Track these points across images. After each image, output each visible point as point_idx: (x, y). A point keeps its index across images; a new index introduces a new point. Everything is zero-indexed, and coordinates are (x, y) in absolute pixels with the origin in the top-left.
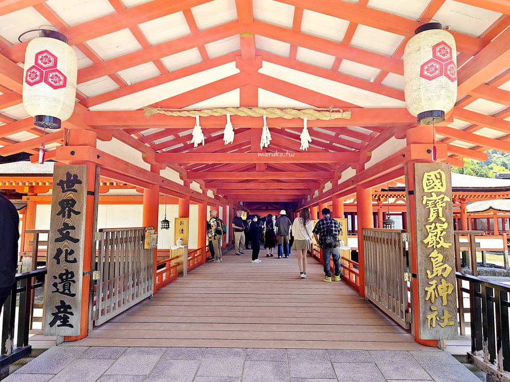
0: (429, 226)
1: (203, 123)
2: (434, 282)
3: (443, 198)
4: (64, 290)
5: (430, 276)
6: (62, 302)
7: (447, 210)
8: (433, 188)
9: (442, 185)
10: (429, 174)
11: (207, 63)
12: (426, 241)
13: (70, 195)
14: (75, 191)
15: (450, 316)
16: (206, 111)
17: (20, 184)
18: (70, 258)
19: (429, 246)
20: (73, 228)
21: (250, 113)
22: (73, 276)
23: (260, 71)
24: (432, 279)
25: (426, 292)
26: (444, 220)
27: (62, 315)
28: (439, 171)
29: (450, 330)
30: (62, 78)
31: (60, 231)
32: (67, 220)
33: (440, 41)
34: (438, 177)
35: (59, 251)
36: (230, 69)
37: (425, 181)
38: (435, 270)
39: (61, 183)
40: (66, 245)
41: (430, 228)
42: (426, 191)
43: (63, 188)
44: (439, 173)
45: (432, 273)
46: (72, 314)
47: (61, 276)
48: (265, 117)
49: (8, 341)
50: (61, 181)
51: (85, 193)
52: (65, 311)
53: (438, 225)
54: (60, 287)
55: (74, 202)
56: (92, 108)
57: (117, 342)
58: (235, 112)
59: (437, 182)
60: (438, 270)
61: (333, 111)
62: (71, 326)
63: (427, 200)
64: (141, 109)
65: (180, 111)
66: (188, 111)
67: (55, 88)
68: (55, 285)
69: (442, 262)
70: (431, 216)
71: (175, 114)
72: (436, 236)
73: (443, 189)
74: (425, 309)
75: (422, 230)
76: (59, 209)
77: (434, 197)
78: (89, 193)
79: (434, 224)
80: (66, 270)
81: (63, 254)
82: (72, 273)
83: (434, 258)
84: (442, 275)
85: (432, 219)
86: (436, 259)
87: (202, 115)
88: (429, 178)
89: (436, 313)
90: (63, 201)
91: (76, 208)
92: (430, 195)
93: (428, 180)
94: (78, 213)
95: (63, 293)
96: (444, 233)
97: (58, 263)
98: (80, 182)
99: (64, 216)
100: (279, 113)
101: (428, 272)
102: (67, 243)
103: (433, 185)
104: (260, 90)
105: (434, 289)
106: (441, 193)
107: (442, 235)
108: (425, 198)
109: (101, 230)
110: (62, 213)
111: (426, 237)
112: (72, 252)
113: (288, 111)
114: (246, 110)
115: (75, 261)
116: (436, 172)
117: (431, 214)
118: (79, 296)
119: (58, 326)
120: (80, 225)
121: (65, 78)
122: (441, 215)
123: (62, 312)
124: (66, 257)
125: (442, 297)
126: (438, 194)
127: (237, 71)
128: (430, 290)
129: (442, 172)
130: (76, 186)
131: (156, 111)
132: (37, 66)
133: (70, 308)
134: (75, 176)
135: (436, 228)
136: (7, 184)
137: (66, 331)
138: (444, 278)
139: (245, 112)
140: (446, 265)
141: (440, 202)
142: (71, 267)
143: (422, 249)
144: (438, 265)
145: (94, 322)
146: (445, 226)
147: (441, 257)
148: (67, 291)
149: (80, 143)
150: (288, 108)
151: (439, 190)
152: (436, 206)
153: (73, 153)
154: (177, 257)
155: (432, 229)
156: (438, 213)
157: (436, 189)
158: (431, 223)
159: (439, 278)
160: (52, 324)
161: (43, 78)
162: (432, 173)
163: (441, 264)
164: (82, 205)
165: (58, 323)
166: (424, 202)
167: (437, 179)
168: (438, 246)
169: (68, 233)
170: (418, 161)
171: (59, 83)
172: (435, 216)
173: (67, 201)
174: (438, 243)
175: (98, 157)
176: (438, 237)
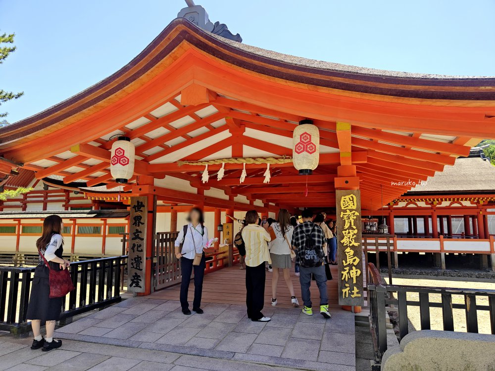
0: (345, 232)
1: (209, 169)
2: (347, 268)
3: (354, 213)
4: (137, 267)
5: (345, 264)
6: (136, 273)
7: (358, 221)
8: (348, 206)
9: (354, 205)
10: (345, 197)
11: (214, 131)
12: (342, 242)
13: (139, 213)
14: (141, 211)
15: (357, 291)
16: (211, 162)
17: (125, 199)
18: (139, 249)
19: (344, 245)
20: (141, 232)
21: (236, 161)
22: (141, 259)
23: (244, 134)
24: (346, 266)
25: (343, 274)
26: (355, 227)
27: (136, 280)
28: (352, 195)
29: (358, 300)
30: (127, 160)
31: (134, 234)
32: (138, 228)
33: (304, 132)
34: (351, 199)
35: (134, 245)
36: (226, 134)
37: (342, 202)
38: (348, 260)
39: (134, 207)
40: (137, 241)
41: (345, 233)
42: (343, 208)
43: (135, 209)
44: (352, 197)
45: (346, 262)
46: (141, 280)
47: (135, 258)
48: (244, 164)
49: (109, 292)
50: (135, 206)
51: (146, 212)
52: (137, 279)
53: (350, 231)
54: (135, 265)
55: (141, 217)
56: (152, 162)
57: (164, 298)
58: (227, 161)
59: (350, 202)
60: (350, 261)
61: (286, 158)
62: (140, 287)
63: (344, 215)
64: (175, 162)
65: (197, 162)
66: (201, 162)
67: (124, 165)
68: (132, 264)
69: (353, 255)
70: (346, 225)
71: (195, 164)
72: (349, 238)
73: (354, 207)
74: (342, 285)
75: (340, 234)
76: (134, 221)
77: (348, 212)
78: (149, 212)
79: (348, 230)
80: (138, 256)
81: (136, 247)
82: (140, 257)
83: (348, 253)
84: (353, 264)
85: (346, 227)
86: (349, 253)
87: (209, 164)
88: (345, 200)
89: (348, 288)
90: (136, 217)
91: (142, 221)
92: (345, 211)
93: (344, 201)
94: (143, 224)
95: (136, 268)
96: (355, 236)
97: (134, 252)
98: (144, 206)
99: (136, 226)
100: (252, 161)
101: (344, 261)
102: (137, 240)
103: (347, 205)
104: (244, 146)
105: (347, 273)
106: (353, 210)
107: (353, 237)
108: (342, 213)
109: (158, 233)
110: (135, 223)
111: (343, 239)
112: (140, 246)
113: (258, 159)
114: (233, 160)
115: (142, 251)
116: (350, 196)
117: (346, 223)
118: (144, 270)
119: (134, 287)
120: (144, 230)
121: (128, 159)
122: (352, 224)
123: (136, 279)
124: (138, 248)
125: (352, 278)
126: (351, 210)
127: (230, 135)
128: (345, 273)
129: (354, 197)
130: (142, 209)
131: (184, 163)
132: (116, 156)
133: (140, 277)
134: (142, 203)
135: (349, 233)
136: (113, 199)
137: (138, 290)
138: (354, 266)
139: (234, 161)
140: (356, 258)
141: (352, 216)
142: (139, 254)
143: (340, 246)
144: (350, 257)
145: (155, 288)
146: (356, 231)
147: (352, 252)
148: (138, 268)
149: (145, 183)
150: (258, 158)
151: (351, 208)
152: (349, 219)
153: (140, 189)
154: (224, 253)
155: (347, 233)
156: (351, 223)
157: (350, 207)
158: (346, 230)
159: (351, 266)
160: (131, 285)
161: (119, 162)
162: (347, 197)
163: (352, 256)
164: (145, 219)
165: (134, 285)
166: (341, 216)
167: (350, 200)
168: (351, 245)
169: (138, 235)
170: (338, 189)
171: (126, 162)
172: (349, 225)
173: (137, 217)
174: (350, 243)
175: (155, 190)
176: (351, 238)
